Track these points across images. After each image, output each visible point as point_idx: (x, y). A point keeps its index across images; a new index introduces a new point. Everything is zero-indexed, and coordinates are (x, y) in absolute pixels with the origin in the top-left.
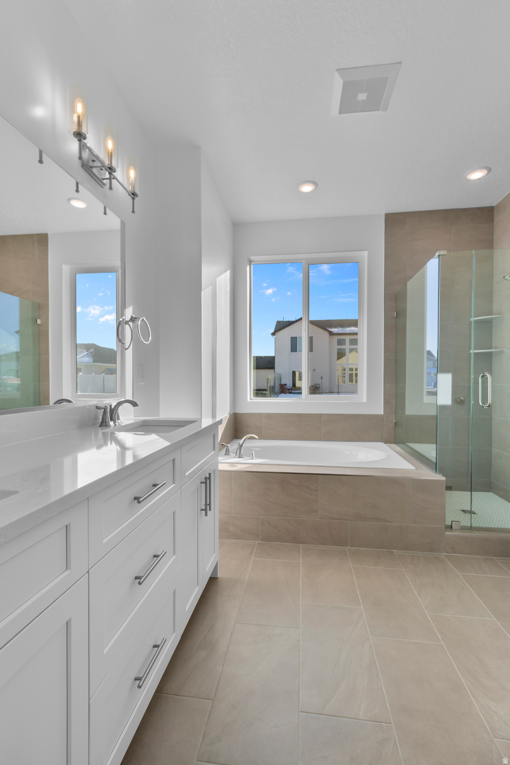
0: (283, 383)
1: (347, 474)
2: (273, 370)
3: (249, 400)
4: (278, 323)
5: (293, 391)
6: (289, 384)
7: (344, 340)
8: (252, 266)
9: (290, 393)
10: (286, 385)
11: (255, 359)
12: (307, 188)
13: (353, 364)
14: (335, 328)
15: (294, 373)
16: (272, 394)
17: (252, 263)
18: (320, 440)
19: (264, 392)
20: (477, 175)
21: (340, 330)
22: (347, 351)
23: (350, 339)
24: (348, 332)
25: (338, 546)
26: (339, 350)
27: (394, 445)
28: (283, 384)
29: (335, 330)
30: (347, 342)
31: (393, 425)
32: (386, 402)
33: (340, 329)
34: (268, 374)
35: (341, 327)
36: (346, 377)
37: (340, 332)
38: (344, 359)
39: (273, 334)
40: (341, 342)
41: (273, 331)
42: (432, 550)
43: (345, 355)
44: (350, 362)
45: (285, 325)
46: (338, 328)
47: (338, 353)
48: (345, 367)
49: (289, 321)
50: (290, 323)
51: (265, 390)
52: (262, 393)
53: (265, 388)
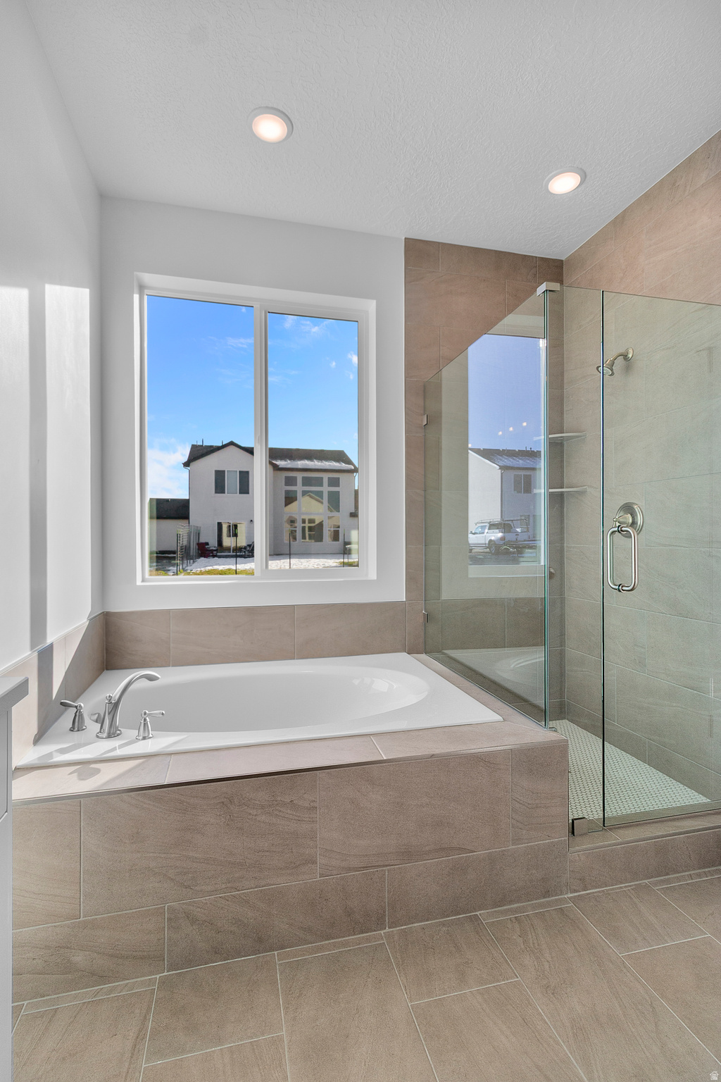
0: (202, 540)
1: (379, 758)
2: (186, 521)
3: (139, 583)
4: (194, 447)
5: (218, 554)
6: (213, 543)
7: (295, 478)
8: (146, 297)
9: (214, 556)
10: (207, 544)
11: (155, 503)
12: (270, 129)
13: (306, 514)
14: (281, 459)
15: (220, 525)
16: (185, 559)
17: (146, 292)
18: (293, 658)
19: (172, 555)
20: (564, 184)
21: (289, 464)
22: (299, 495)
23: (303, 477)
24: (300, 467)
25: (362, 932)
26: (287, 492)
27: (423, 656)
28: (202, 543)
29: (281, 463)
30: (299, 481)
31: (421, 620)
32: (410, 579)
33: (289, 462)
34: (177, 528)
35: (290, 460)
36: (297, 531)
37: (289, 466)
38: (294, 505)
39: (187, 464)
40: (290, 481)
41: (185, 459)
42: (547, 894)
43: (296, 500)
44: (303, 509)
45: (205, 451)
46: (285, 461)
47: (286, 498)
48: (296, 517)
49: (211, 446)
50: (211, 450)
51: (174, 552)
52: (168, 557)
53: (173, 548)
